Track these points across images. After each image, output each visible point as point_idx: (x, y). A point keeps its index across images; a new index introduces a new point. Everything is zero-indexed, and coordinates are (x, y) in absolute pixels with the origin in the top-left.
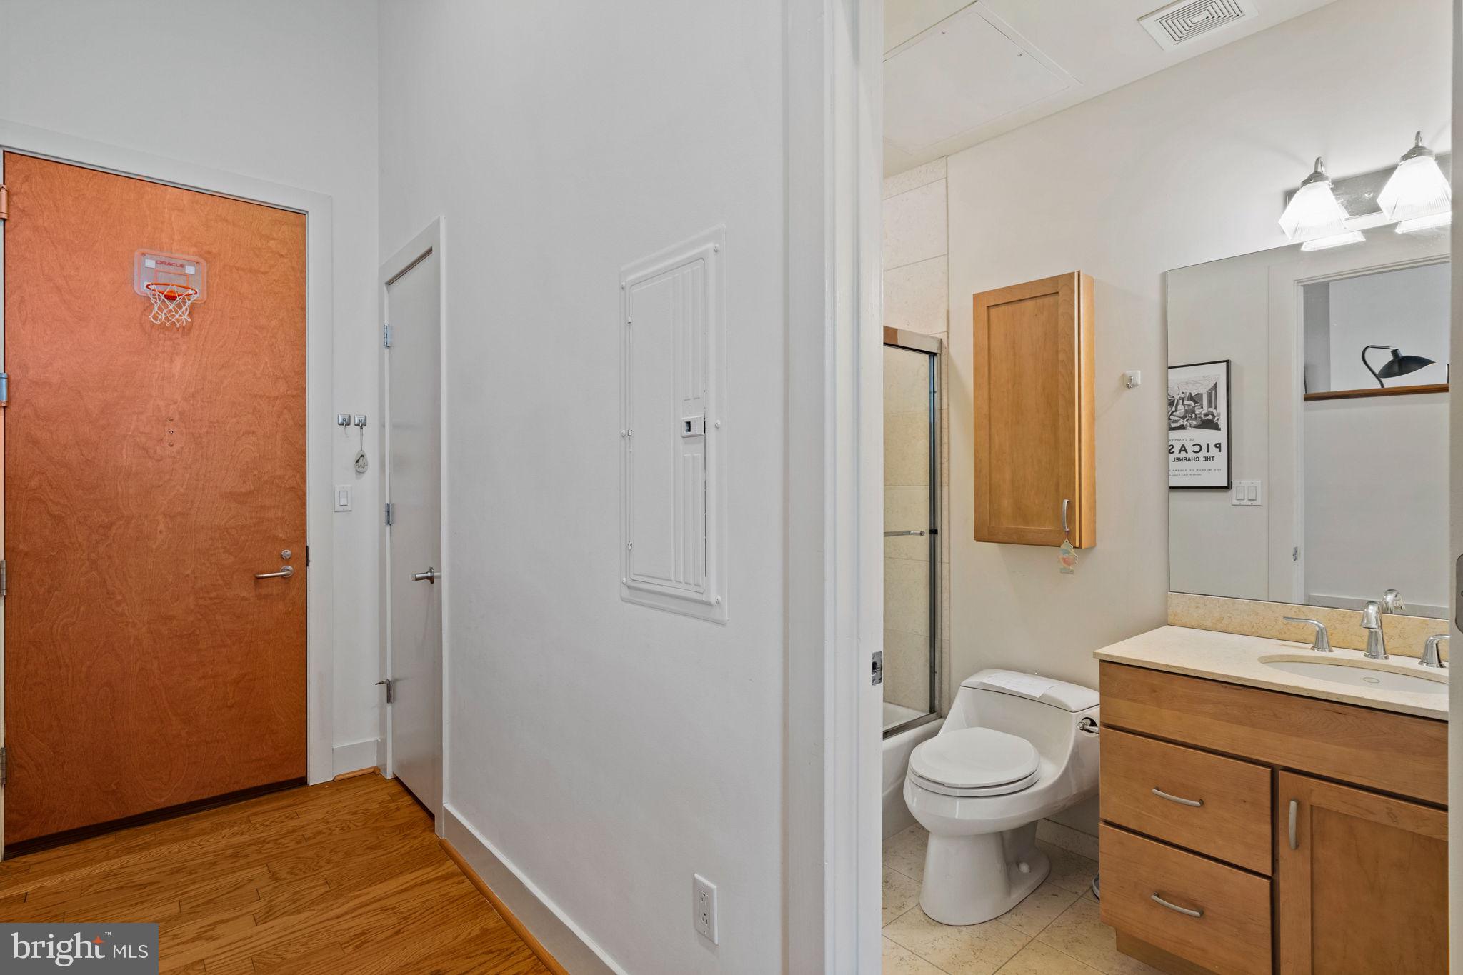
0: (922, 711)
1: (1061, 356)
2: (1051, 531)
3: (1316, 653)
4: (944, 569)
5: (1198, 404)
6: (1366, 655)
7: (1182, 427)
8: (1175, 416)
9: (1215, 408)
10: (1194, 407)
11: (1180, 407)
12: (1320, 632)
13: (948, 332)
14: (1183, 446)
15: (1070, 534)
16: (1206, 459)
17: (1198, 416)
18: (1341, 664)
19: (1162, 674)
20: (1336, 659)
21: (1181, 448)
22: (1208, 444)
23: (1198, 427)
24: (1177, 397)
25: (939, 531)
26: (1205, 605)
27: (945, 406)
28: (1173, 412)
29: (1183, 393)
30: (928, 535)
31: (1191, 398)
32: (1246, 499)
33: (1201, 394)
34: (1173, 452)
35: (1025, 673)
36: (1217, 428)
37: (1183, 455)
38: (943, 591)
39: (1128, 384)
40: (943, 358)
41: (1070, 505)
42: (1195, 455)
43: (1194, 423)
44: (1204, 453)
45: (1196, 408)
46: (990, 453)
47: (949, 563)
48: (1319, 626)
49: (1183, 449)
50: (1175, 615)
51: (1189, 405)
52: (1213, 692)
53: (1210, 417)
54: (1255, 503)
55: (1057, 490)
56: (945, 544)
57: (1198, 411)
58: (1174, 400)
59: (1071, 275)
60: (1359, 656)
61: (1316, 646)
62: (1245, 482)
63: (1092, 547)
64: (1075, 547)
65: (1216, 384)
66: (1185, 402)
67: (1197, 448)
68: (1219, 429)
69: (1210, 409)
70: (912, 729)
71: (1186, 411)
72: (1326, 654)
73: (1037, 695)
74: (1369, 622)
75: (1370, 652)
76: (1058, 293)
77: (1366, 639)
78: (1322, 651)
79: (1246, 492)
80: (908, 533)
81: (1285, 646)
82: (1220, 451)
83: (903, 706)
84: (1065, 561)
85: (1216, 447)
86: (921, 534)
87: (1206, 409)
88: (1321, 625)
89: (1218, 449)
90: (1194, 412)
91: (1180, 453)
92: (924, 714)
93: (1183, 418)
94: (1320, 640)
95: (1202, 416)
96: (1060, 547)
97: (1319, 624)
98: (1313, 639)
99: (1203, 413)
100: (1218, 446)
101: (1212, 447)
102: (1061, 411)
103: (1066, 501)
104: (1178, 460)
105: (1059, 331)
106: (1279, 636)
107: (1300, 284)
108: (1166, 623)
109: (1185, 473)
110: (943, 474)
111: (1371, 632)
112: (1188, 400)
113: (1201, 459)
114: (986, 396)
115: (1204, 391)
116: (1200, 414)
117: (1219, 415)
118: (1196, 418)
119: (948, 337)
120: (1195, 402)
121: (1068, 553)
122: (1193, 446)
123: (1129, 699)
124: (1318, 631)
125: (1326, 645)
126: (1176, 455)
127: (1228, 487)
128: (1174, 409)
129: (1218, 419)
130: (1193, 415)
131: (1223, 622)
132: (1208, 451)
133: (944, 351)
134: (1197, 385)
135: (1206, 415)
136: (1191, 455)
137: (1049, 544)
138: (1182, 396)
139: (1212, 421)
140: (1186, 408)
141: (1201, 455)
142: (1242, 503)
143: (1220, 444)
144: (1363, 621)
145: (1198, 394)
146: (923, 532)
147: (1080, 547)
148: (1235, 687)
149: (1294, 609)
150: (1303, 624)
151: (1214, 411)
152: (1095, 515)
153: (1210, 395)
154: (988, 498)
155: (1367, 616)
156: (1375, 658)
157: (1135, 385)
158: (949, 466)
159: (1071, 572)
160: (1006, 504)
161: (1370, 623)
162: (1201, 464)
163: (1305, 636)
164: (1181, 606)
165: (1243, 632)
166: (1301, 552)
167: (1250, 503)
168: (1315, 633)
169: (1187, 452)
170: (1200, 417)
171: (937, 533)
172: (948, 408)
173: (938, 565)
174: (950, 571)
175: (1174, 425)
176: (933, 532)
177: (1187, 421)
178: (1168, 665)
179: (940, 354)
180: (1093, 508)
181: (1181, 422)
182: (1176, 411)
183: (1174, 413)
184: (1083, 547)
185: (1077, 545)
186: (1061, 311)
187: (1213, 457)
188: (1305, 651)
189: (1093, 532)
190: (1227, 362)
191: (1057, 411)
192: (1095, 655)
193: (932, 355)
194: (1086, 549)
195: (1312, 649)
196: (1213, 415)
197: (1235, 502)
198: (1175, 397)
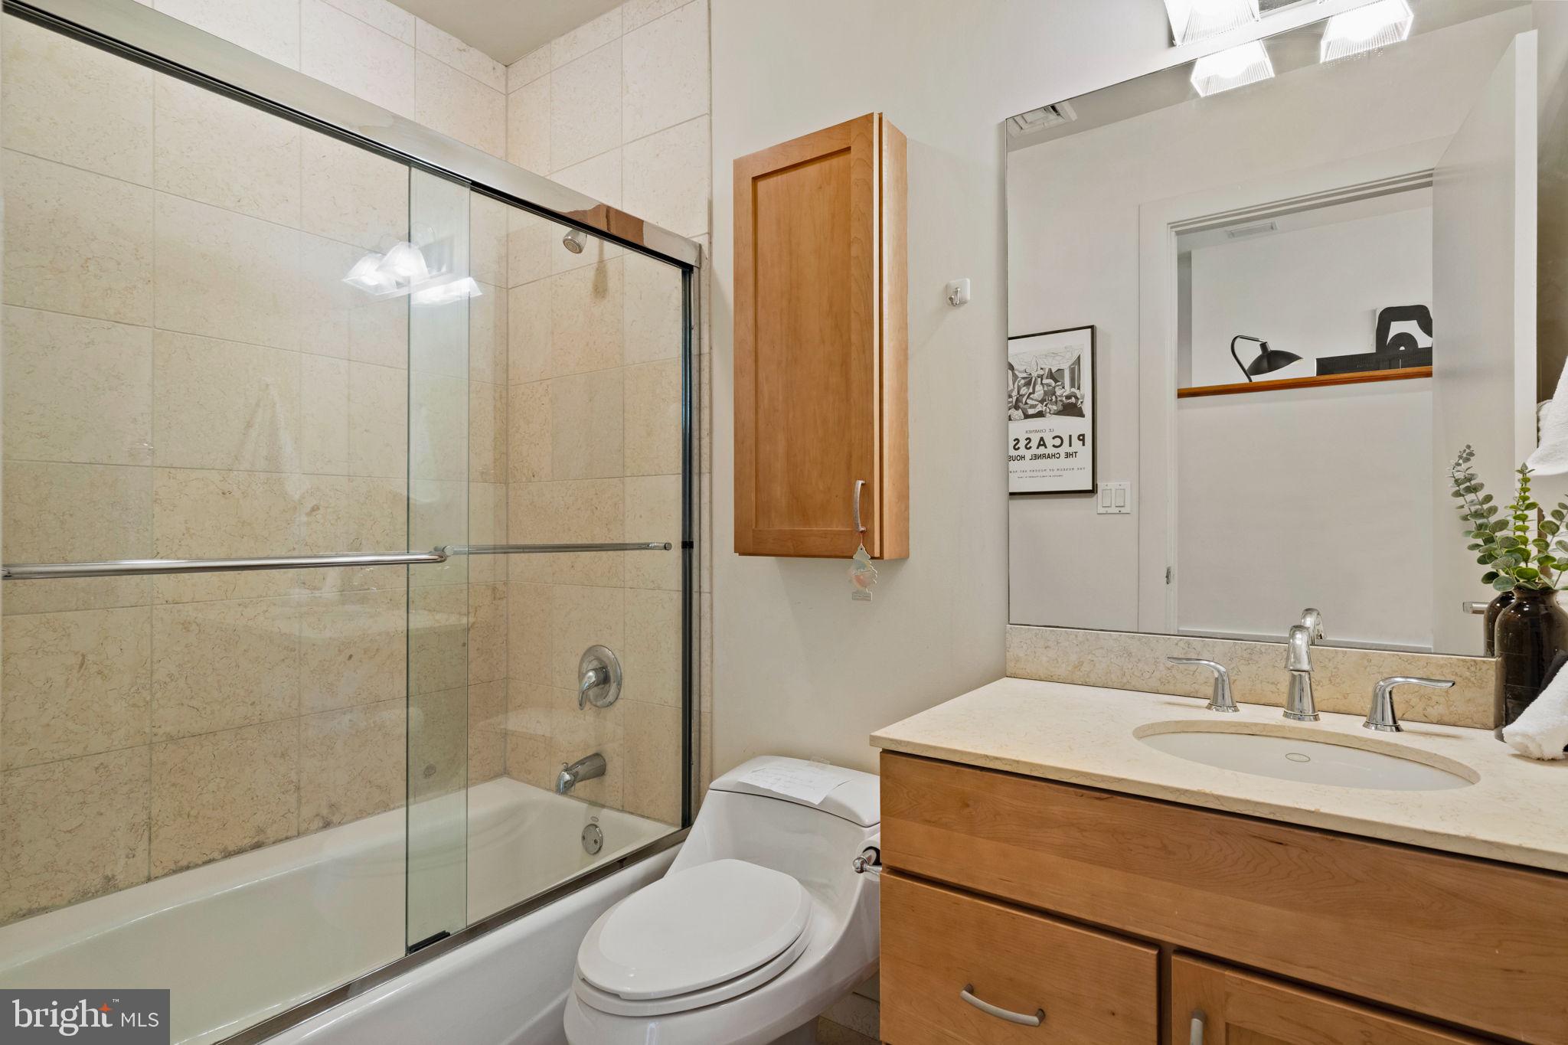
0: (672, 825)
1: (855, 250)
2: (839, 533)
3: (1215, 715)
4: (703, 603)
5: (1060, 383)
6: (1286, 715)
7: (1040, 414)
8: (1032, 399)
9: (1079, 388)
10: (1054, 387)
11: (1039, 387)
12: (1220, 680)
13: (710, 234)
14: (1042, 439)
15: (866, 535)
16: (1068, 455)
17: (1059, 399)
18: (1253, 731)
19: (978, 772)
20: (1246, 725)
21: (1040, 442)
22: (1070, 436)
23: (1059, 413)
24: (1034, 375)
25: (696, 545)
26: (1058, 643)
27: (705, 349)
28: (1030, 394)
29: (1042, 369)
30: (680, 550)
31: (1051, 375)
32: (1113, 506)
33: (1063, 369)
34: (1030, 447)
35: (808, 759)
36: (1080, 414)
37: (1042, 450)
38: (702, 637)
39: (953, 300)
40: (702, 273)
41: (867, 488)
42: (1056, 451)
43: (1055, 407)
44: (1065, 448)
45: (1057, 389)
46: (757, 413)
47: (711, 593)
48: (1219, 671)
49: (1042, 443)
50: (1017, 661)
51: (1048, 385)
52: (1060, 806)
53: (1073, 400)
54: (1123, 510)
55: (849, 467)
56: (705, 563)
57: (1059, 392)
58: (1031, 380)
59: (869, 118)
60: (1274, 716)
61: (1215, 703)
62: (1113, 485)
63: (903, 557)
64: (873, 558)
65: (1079, 357)
66: (1045, 381)
67: (1058, 442)
68: (1083, 416)
69: (1073, 390)
70: (653, 855)
71: (1046, 393)
72: (1228, 716)
73: (816, 800)
74: (1297, 659)
75: (1293, 710)
76: (848, 149)
77: (1284, 687)
78: (1223, 711)
79: (1113, 495)
80: (645, 547)
81: (1170, 704)
82: (1084, 445)
83: (648, 818)
84: (858, 579)
85: (1079, 439)
86: (665, 548)
87: (1068, 390)
88: (1222, 669)
89: (1081, 442)
90: (1054, 393)
91: (1038, 448)
92: (677, 829)
93: (1042, 401)
94: (1219, 695)
95: (1064, 399)
96: (851, 557)
97: (1218, 666)
98: (1210, 691)
99: (1064, 394)
100: (1082, 438)
101: (1075, 439)
102: (854, 337)
103: (860, 482)
104: (1036, 457)
105: (852, 210)
106: (1161, 689)
107: (1174, 230)
108: (1004, 674)
109: (1044, 473)
110: (702, 454)
111: (1293, 676)
112: (1047, 378)
113: (1063, 455)
114: (751, 322)
115: (1066, 366)
116: (1061, 396)
117: (1083, 397)
118: (1056, 402)
119: (711, 243)
120: (1056, 381)
121: (864, 566)
122: (1054, 438)
123: (928, 822)
124: (1217, 679)
125: (1228, 702)
126: (1034, 451)
127: (1093, 491)
128: (1031, 390)
129: (1082, 402)
130: (1054, 398)
131: (1083, 669)
132: (1070, 446)
133: (705, 263)
134: (1057, 358)
135: (1068, 397)
136: (1050, 450)
137: (838, 554)
138: (1041, 372)
139: (1074, 405)
140: (1046, 389)
141: (1062, 450)
142: (1110, 510)
143: (1083, 435)
144: (1288, 658)
145: (1059, 370)
146: (670, 544)
147: (881, 557)
148: (1097, 794)
149: (1181, 644)
150: (1193, 668)
151: (1077, 391)
152: (907, 508)
153: (1072, 371)
154: (753, 485)
155: (1291, 650)
156: (1299, 719)
157: (963, 302)
158: (711, 443)
159: (867, 598)
160: (779, 492)
161: (1300, 662)
162: (1063, 462)
163: (1196, 686)
164: (1025, 646)
165: (1110, 684)
166: (1174, 572)
167: (1117, 510)
168: (1212, 681)
169: (1046, 447)
170: (1061, 401)
171: (692, 547)
172: (710, 354)
173: (695, 596)
174: (712, 605)
175: (1031, 412)
176: (687, 545)
177: (1046, 406)
178: (987, 756)
179: (699, 268)
180: (904, 496)
181: (1039, 408)
182: (1033, 393)
183: (1031, 396)
184: (886, 556)
185: (877, 554)
186: (854, 177)
187: (1076, 453)
188: (1198, 712)
189: (904, 536)
190: (1092, 327)
191: (850, 339)
192: (874, 740)
193: (687, 269)
194: (891, 561)
195: (1209, 707)
196: (1077, 398)
197: (1102, 510)
198: (1033, 375)
